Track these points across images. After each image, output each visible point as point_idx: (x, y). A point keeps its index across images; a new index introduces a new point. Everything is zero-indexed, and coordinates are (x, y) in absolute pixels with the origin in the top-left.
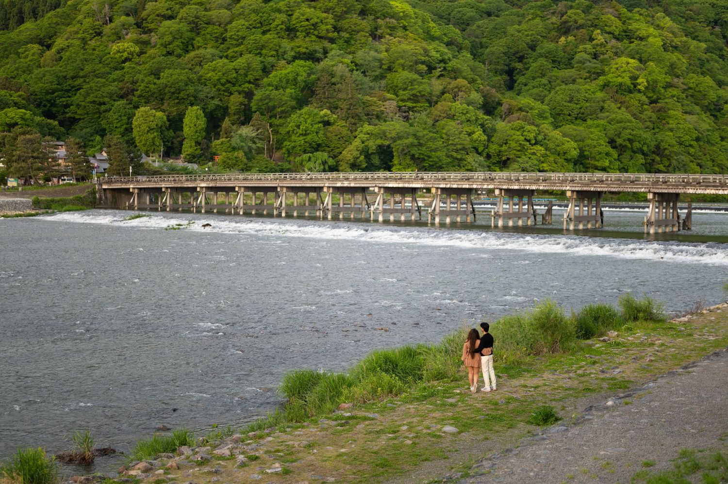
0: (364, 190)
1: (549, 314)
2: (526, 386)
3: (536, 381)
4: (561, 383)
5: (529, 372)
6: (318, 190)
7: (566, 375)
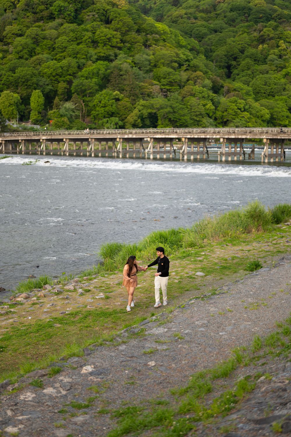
0: (141, 139)
1: (256, 208)
2: (243, 250)
3: (249, 248)
4: (263, 248)
5: (244, 242)
6: (113, 140)
7: (266, 244)
